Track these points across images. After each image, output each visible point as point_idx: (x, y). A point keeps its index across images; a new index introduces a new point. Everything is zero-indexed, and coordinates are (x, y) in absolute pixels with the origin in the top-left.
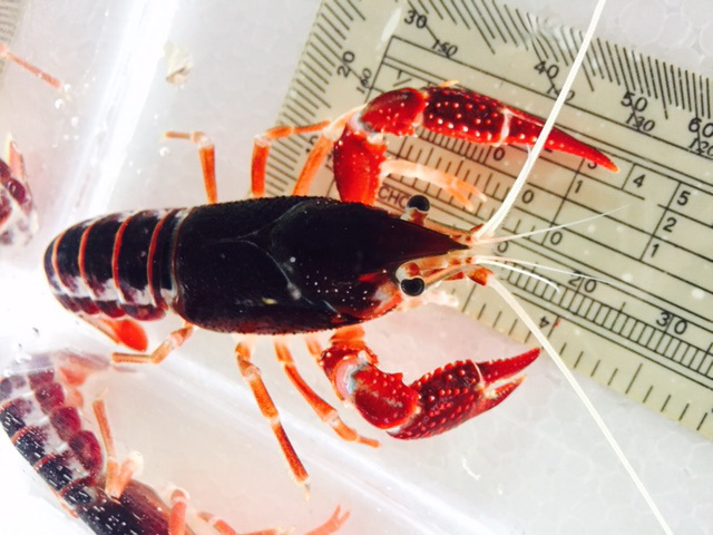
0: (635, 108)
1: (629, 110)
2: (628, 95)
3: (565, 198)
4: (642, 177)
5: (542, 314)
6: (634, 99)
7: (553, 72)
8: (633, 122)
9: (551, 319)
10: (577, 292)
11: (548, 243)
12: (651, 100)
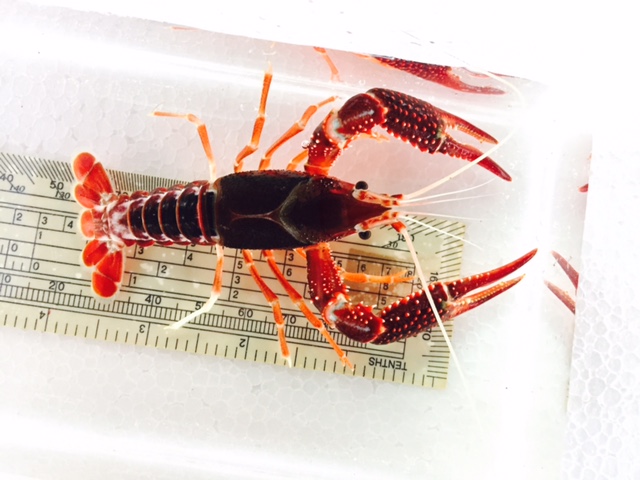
0: (58, 188)
1: (55, 190)
2: (52, 183)
3: (35, 243)
4: (72, 222)
5: (40, 310)
6: (56, 184)
7: (10, 178)
8: (59, 196)
9: (45, 311)
10: (55, 292)
11: (32, 270)
12: (65, 182)
